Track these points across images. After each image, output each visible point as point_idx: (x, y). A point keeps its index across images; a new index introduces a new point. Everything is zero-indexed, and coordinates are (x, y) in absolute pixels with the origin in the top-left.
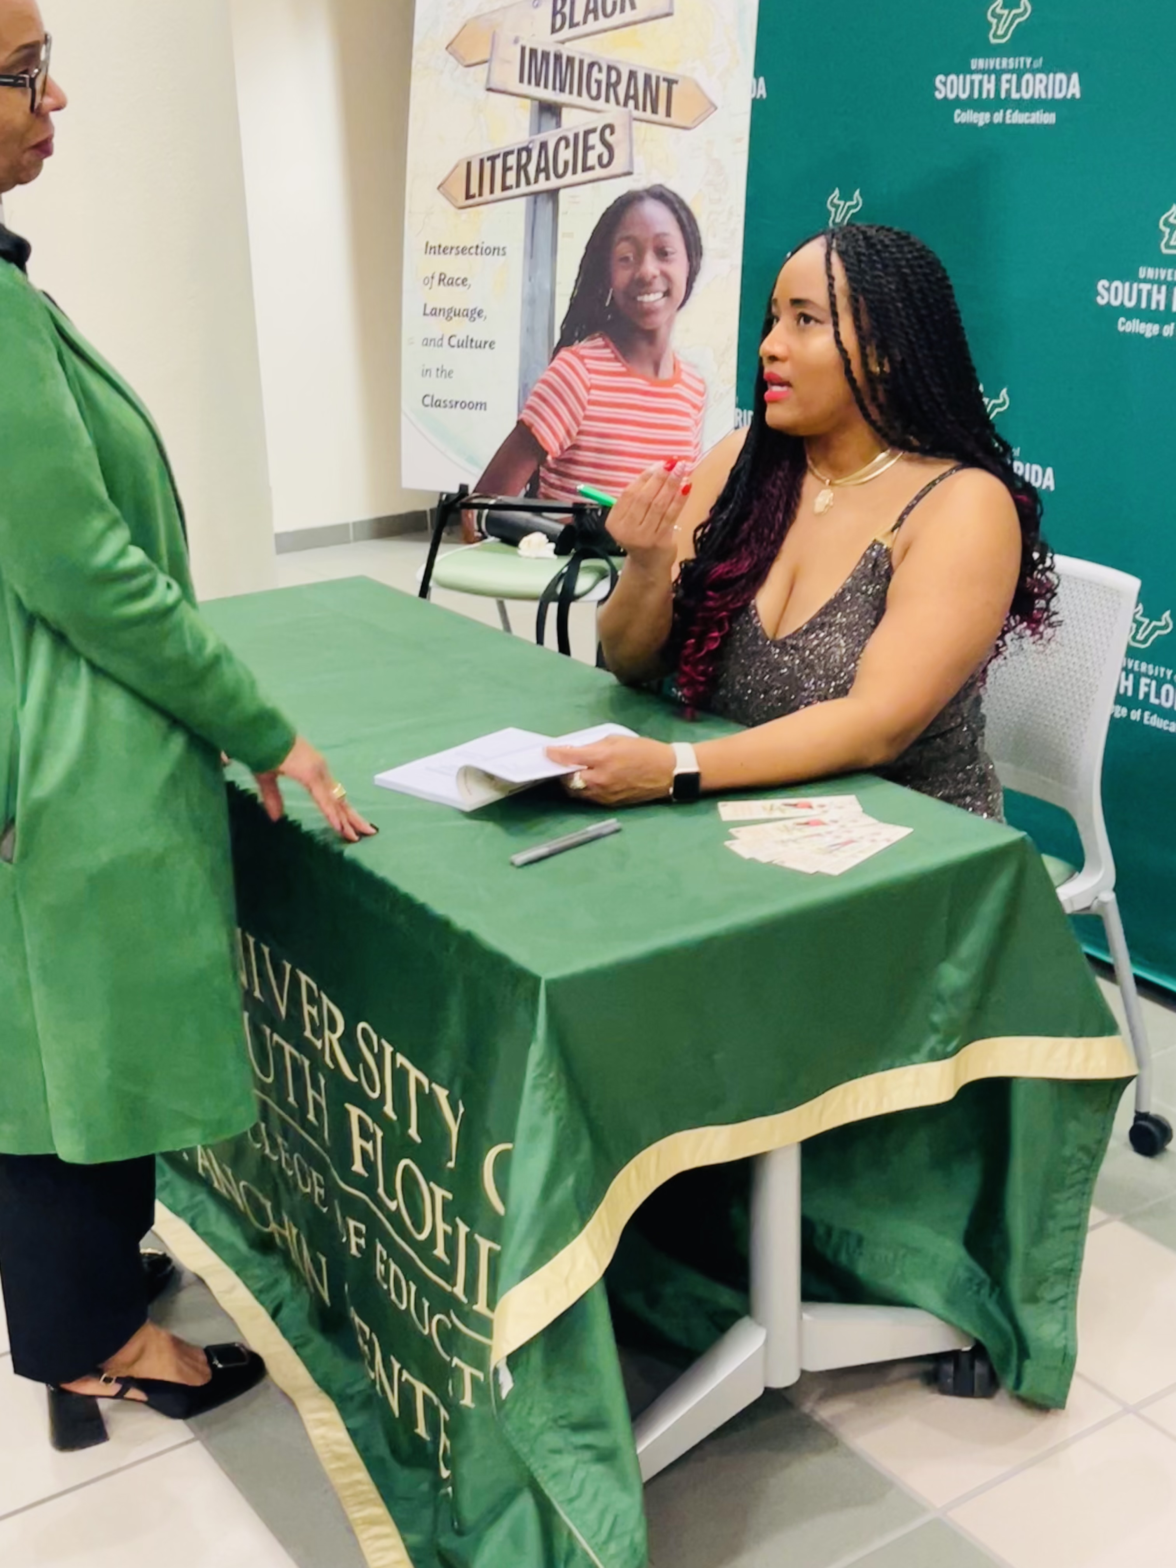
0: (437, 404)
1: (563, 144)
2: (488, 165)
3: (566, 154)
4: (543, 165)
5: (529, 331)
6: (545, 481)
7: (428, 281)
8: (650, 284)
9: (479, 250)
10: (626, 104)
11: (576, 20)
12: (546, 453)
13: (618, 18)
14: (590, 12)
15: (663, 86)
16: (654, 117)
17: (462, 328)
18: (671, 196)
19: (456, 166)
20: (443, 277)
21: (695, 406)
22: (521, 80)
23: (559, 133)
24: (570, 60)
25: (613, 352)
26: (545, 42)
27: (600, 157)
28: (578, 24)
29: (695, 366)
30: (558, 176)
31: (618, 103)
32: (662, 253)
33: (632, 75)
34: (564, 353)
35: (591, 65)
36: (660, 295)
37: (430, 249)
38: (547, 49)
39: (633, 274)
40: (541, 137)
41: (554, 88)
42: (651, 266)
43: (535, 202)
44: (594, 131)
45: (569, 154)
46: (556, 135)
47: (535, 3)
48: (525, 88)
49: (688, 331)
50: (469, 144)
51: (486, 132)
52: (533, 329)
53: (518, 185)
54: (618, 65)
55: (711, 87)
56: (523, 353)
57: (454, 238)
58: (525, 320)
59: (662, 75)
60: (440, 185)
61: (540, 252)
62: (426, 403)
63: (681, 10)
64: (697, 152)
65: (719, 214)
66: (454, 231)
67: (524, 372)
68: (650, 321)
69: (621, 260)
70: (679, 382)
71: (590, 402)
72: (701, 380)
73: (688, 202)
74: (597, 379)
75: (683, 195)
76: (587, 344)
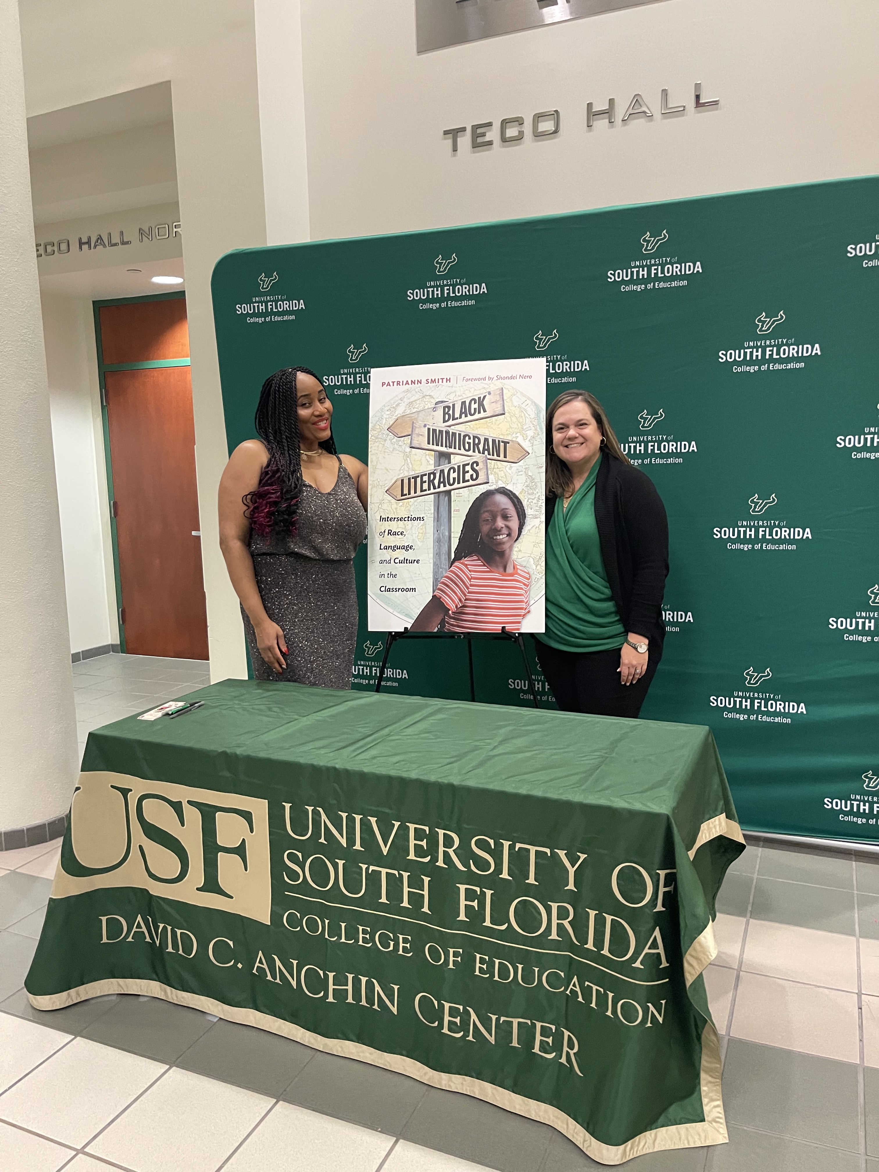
0: (389, 590)
1: (452, 471)
2: (412, 481)
3: (453, 475)
4: (442, 480)
5: (437, 555)
6: (448, 623)
7: (382, 534)
8: (500, 531)
9: (410, 519)
10: (483, 453)
11: (456, 417)
12: (449, 610)
13: (477, 416)
14: (463, 413)
15: (502, 444)
16: (498, 458)
17: (401, 554)
18: (508, 492)
19: (396, 482)
20: (390, 531)
21: (525, 584)
22: (429, 443)
23: (450, 466)
24: (454, 434)
25: (482, 562)
26: (441, 426)
27: (472, 476)
28: (457, 418)
29: (525, 567)
30: (450, 485)
31: (479, 452)
32: (505, 517)
33: (486, 440)
34: (457, 564)
35: (465, 436)
36: (506, 536)
37: (382, 519)
38: (441, 429)
39: (491, 528)
40: (441, 468)
41: (446, 447)
42: (500, 523)
43: (439, 497)
44: (468, 464)
45: (455, 475)
46: (448, 467)
47: (434, 409)
48: (431, 447)
49: (520, 551)
50: (402, 471)
51: (411, 466)
52: (440, 553)
53: (429, 489)
54: (478, 436)
55: (526, 445)
56: (435, 564)
57: (395, 514)
58: (435, 549)
59: (501, 440)
60: (387, 490)
61: (442, 519)
62: (382, 590)
63: (509, 412)
64: (521, 473)
65: (533, 499)
66: (395, 511)
67: (435, 573)
68: (500, 547)
69: (484, 521)
70: (516, 574)
71: (471, 585)
72: (528, 573)
73: (517, 494)
74: (474, 575)
75: (514, 492)
76: (469, 559)
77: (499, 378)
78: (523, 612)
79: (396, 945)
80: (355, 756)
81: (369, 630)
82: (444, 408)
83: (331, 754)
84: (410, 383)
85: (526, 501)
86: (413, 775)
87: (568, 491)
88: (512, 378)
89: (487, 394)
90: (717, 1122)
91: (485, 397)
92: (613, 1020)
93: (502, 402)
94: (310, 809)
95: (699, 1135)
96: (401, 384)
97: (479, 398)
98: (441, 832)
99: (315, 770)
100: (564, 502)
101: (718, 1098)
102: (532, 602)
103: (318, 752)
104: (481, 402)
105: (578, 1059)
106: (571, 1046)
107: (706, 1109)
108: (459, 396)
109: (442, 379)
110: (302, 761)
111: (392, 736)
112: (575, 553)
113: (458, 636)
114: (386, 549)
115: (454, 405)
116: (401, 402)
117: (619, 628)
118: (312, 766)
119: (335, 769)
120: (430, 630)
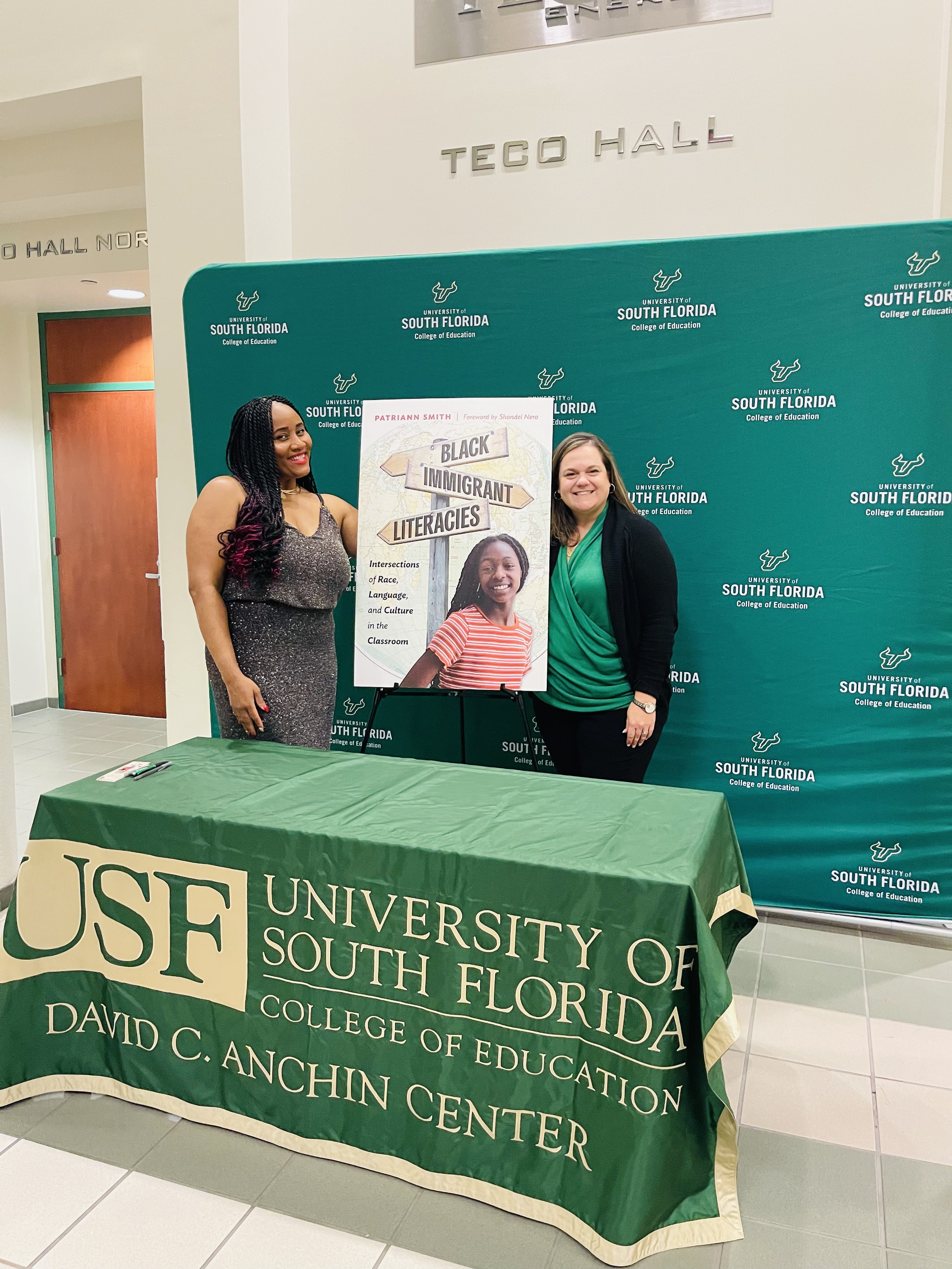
0: (378, 642)
1: (450, 514)
2: (407, 524)
3: (452, 519)
4: (439, 524)
5: (433, 604)
6: (442, 679)
7: (372, 580)
8: (501, 581)
9: (403, 565)
10: (485, 497)
11: (455, 457)
12: (444, 665)
13: (478, 457)
14: (464, 453)
15: (505, 488)
16: (500, 503)
17: (392, 603)
18: (511, 539)
19: (388, 524)
20: (381, 578)
21: (526, 639)
22: (425, 484)
23: (448, 509)
24: (453, 475)
25: (481, 614)
26: (439, 466)
27: (472, 521)
28: (457, 458)
29: (526, 620)
30: (448, 530)
31: (480, 496)
32: (507, 567)
33: (488, 483)
34: (453, 615)
35: (465, 478)
36: (507, 586)
37: (372, 564)
38: (439, 469)
39: (492, 576)
40: (438, 511)
41: (444, 488)
42: (501, 572)
43: (435, 542)
44: (468, 508)
45: (454, 519)
46: (446, 510)
47: (432, 447)
48: (427, 488)
49: (522, 603)
50: (395, 513)
51: (405, 508)
52: (435, 603)
53: (425, 534)
54: (480, 478)
55: (531, 490)
56: (430, 615)
57: (388, 559)
58: (430, 599)
59: (504, 484)
60: (379, 533)
61: (438, 566)
62: (370, 641)
63: (513, 454)
64: (525, 520)
65: (536, 548)
66: (387, 555)
67: (430, 625)
68: (501, 599)
69: (484, 570)
70: (518, 628)
71: (468, 639)
72: (530, 627)
73: (520, 542)
74: (472, 627)
75: (517, 539)
76: (466, 610)
77: (503, 417)
78: (523, 669)
79: (388, 1030)
80: (348, 822)
81: (355, 685)
82: (443, 446)
83: (321, 821)
84: (406, 418)
85: (529, 549)
86: (413, 844)
87: (572, 540)
88: (517, 417)
89: (490, 433)
90: (731, 1217)
91: (487, 437)
92: (626, 1109)
93: (505, 443)
94: (296, 881)
95: (714, 1232)
96: (396, 418)
97: (481, 438)
98: (443, 906)
99: (303, 838)
100: (568, 550)
101: (733, 1191)
102: (533, 658)
103: (305, 818)
104: (483, 442)
105: (586, 1152)
106: (579, 1138)
107: (720, 1203)
108: (460, 434)
109: (442, 415)
110: (288, 828)
111: (386, 801)
112: (581, 605)
113: (451, 693)
114: (377, 597)
115: (453, 444)
116: (396, 438)
117: (625, 687)
118: (300, 834)
119: (325, 837)
120: (422, 687)
